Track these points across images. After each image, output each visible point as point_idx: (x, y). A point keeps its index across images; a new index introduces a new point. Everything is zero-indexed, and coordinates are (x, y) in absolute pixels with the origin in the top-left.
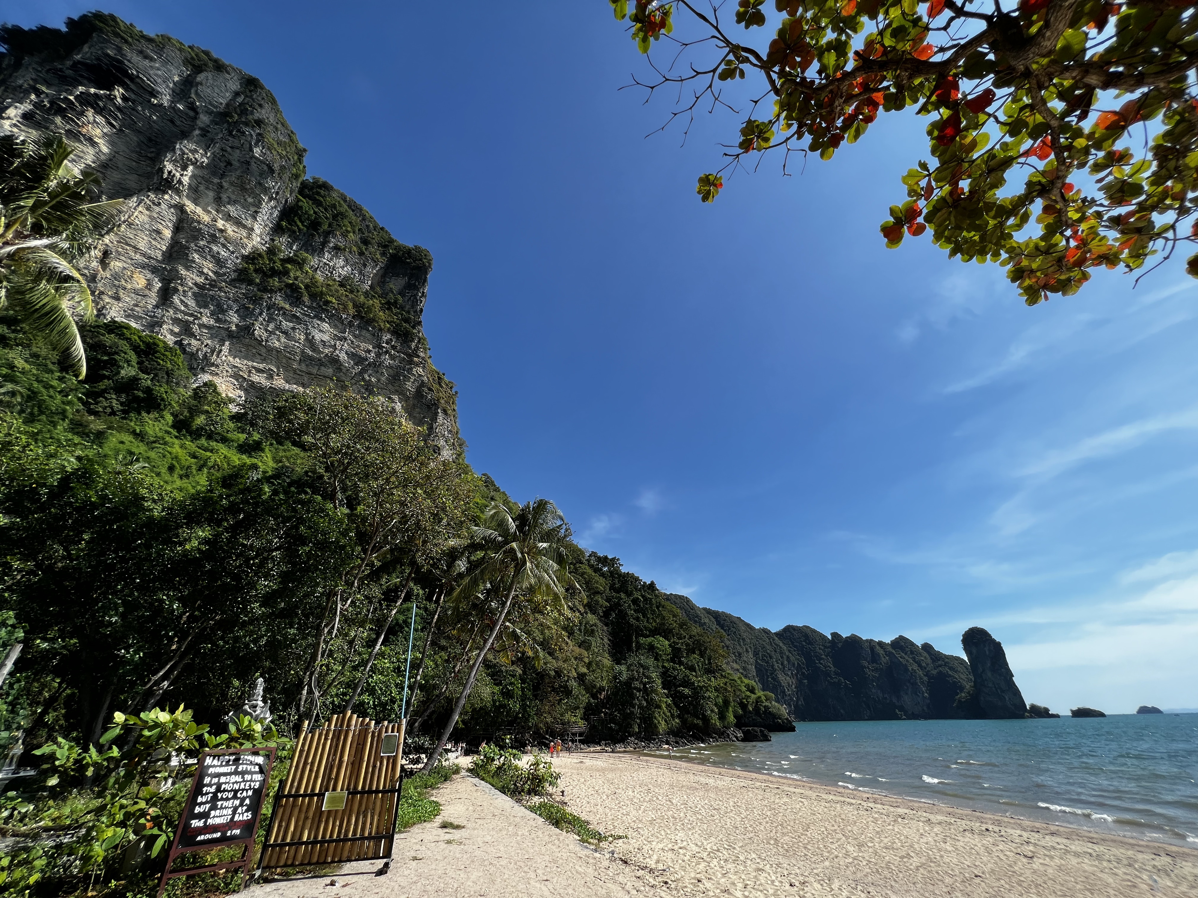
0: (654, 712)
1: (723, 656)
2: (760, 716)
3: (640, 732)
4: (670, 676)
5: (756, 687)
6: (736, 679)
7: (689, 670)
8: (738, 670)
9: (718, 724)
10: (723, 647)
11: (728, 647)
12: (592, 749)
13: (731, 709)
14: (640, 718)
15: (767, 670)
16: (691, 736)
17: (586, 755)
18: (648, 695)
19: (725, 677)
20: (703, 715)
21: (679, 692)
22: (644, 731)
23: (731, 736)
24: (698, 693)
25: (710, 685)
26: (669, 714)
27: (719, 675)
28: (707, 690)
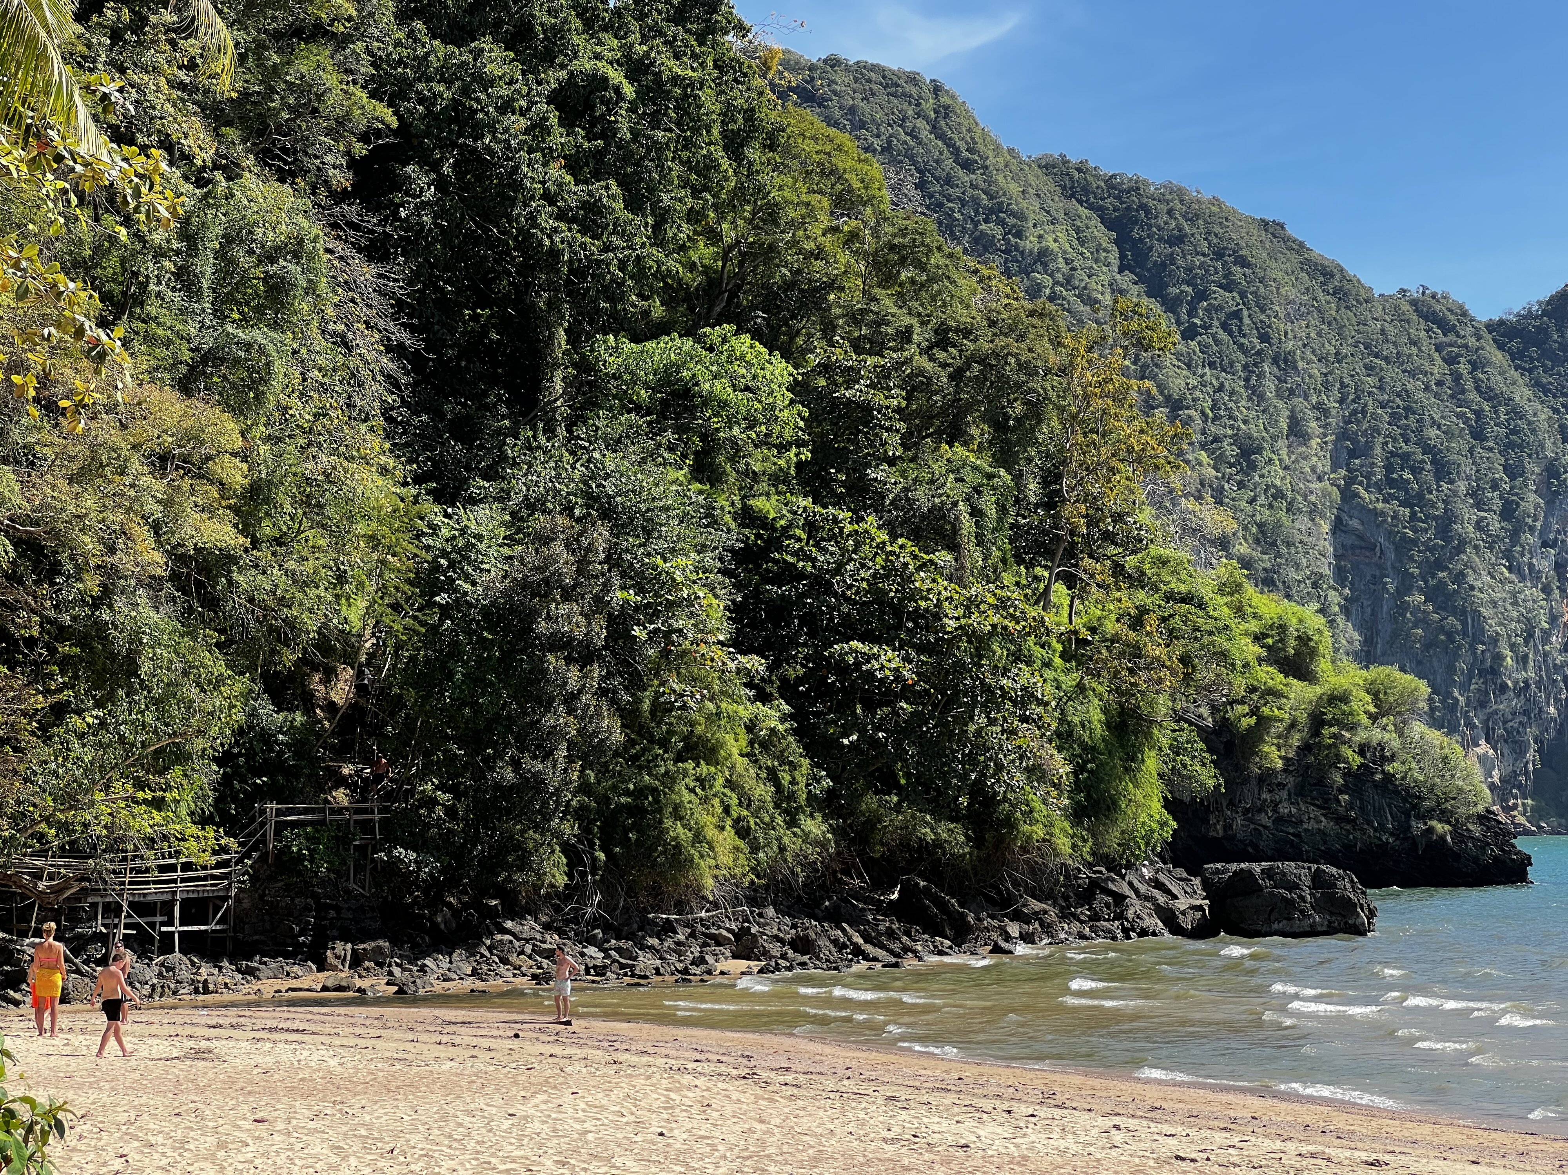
0: (669, 779)
1: (1138, 459)
2: (1326, 804)
3: (575, 892)
4: (789, 574)
5: (1325, 643)
6: (1206, 589)
7: (916, 536)
8: (1223, 543)
9: (1063, 844)
10: (1149, 407)
11: (1175, 406)
12: (268, 986)
13: (1151, 763)
14: (580, 814)
15: (1403, 546)
16: (893, 909)
17: (230, 1016)
18: (636, 683)
19: (1138, 580)
20: (978, 791)
21: (842, 668)
22: (605, 886)
23: (1134, 907)
24: (960, 668)
25: (1039, 629)
26: (763, 791)
27: (1100, 569)
28: (1017, 657)
